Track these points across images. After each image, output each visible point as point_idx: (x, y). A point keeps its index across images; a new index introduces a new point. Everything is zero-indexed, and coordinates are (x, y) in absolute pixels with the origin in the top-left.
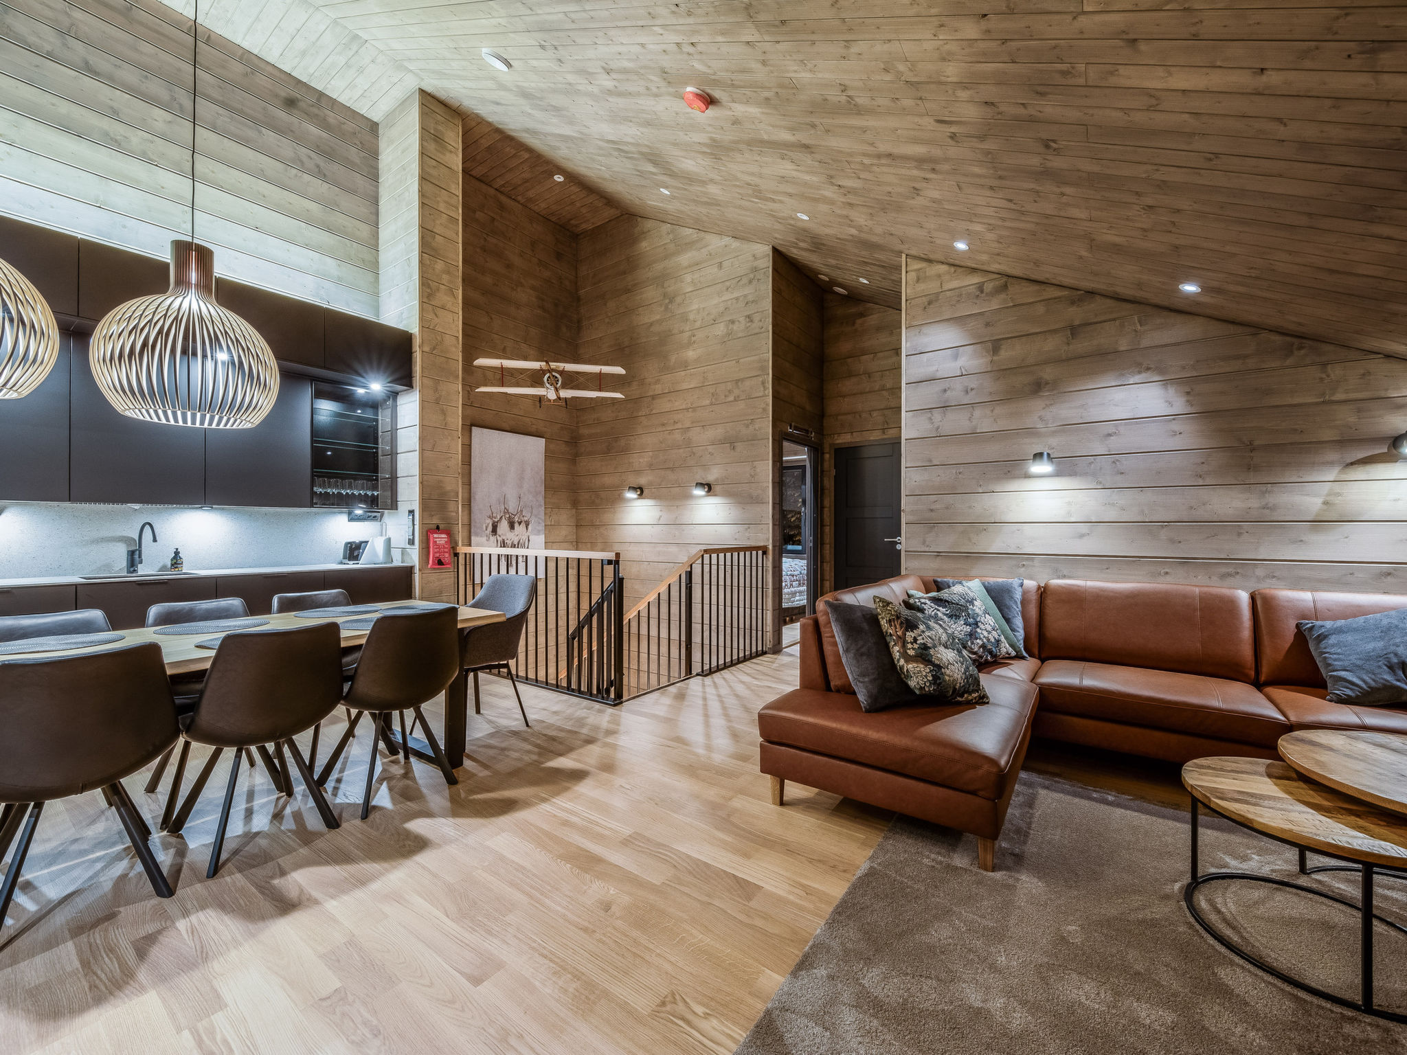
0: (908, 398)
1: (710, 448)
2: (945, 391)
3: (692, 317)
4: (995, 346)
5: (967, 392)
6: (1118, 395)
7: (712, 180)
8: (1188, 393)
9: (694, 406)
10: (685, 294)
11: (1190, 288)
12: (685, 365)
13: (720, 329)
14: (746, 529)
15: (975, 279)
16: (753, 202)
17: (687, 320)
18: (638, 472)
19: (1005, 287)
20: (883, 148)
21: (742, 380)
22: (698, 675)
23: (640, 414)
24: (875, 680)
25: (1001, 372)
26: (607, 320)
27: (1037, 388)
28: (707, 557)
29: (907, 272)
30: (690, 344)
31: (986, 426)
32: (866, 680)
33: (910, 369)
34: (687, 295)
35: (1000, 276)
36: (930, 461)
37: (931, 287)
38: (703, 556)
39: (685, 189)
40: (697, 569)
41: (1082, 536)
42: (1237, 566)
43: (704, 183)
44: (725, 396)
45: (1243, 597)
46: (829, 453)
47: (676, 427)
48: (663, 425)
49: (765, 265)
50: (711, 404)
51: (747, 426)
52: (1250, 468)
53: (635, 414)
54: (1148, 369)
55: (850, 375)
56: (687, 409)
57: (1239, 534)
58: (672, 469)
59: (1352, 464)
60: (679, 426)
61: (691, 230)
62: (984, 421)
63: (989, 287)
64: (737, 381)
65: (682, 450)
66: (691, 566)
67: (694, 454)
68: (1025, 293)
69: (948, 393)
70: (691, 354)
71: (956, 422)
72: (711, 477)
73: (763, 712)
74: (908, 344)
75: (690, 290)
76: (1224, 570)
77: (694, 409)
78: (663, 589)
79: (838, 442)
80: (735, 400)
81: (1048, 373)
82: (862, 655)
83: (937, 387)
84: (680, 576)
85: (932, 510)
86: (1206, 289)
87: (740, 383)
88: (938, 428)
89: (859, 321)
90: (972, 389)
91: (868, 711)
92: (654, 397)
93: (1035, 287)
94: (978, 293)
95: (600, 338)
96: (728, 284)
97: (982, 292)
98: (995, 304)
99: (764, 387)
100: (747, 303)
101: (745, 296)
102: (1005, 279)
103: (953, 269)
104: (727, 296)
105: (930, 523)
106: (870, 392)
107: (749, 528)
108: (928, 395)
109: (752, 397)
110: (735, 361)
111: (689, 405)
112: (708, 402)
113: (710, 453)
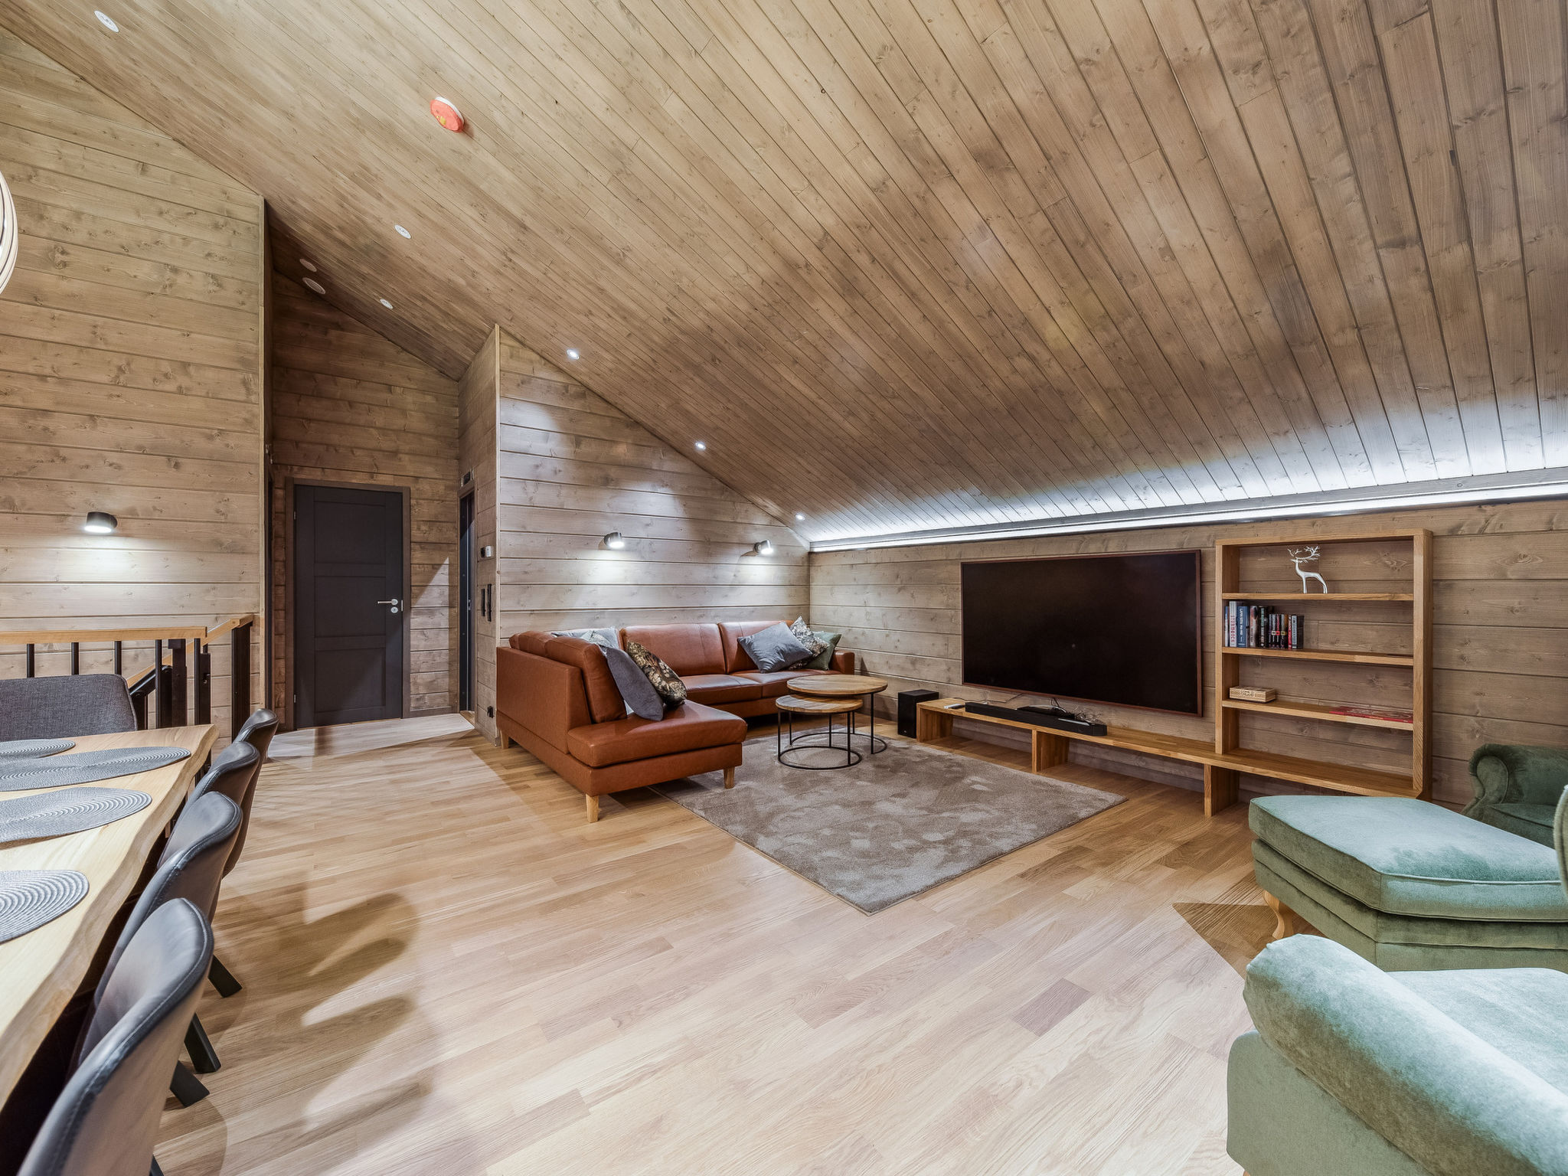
0: (503, 466)
1: (113, 457)
2: (537, 466)
4: (577, 440)
5: (555, 472)
6: (653, 498)
8: (684, 505)
9: (62, 375)
11: (701, 446)
13: (142, 270)
15: (560, 378)
19: (583, 396)
25: (581, 463)
27: (606, 482)
29: (500, 343)
30: (47, 262)
31: (570, 504)
33: (504, 438)
35: (579, 384)
36: (524, 527)
37: (526, 369)
41: (633, 594)
42: (701, 611)
44: (154, 380)
45: (715, 627)
46: (285, 488)
49: (255, 220)
50: (116, 384)
51: (210, 438)
52: (709, 555)
54: (667, 485)
55: (319, 396)
56: (41, 377)
57: (705, 592)
59: (742, 556)
60: (14, 401)
62: (570, 500)
63: (572, 390)
64: (186, 364)
65: (19, 447)
67: (64, 459)
68: (599, 407)
69: (540, 470)
71: (545, 496)
72: (114, 505)
74: (502, 413)
76: (699, 614)
77: (62, 381)
80: (180, 392)
81: (613, 472)
83: (531, 461)
85: (526, 573)
86: (709, 450)
87: (192, 370)
88: (531, 499)
90: (560, 471)
93: (604, 405)
94: (564, 391)
97: (567, 391)
98: (576, 406)
100: (209, 255)
101: (204, 243)
102: (583, 389)
103: (543, 361)
104: (158, 223)
105: (523, 584)
106: (349, 424)
107: (214, 588)
108: (521, 467)
109: (219, 396)
110: (179, 333)
111: (48, 371)
112: (105, 379)
113: (111, 465)
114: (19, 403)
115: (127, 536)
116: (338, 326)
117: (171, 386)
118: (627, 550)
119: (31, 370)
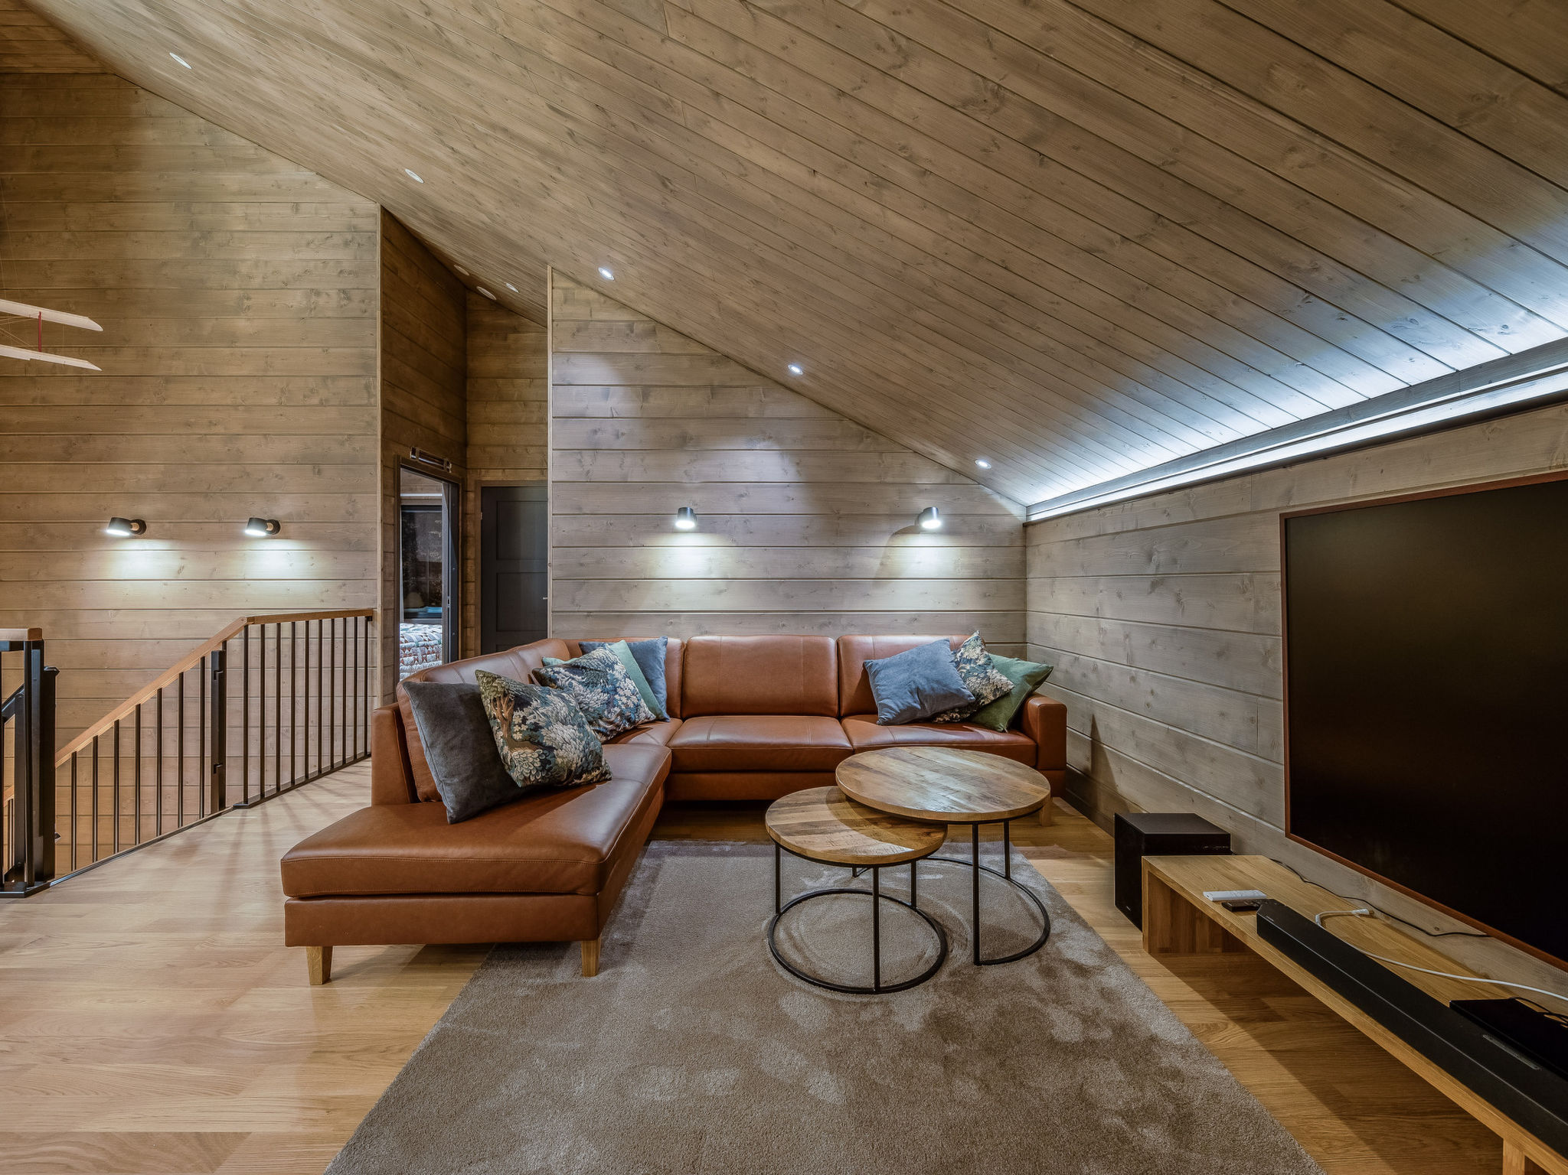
0: (555, 435)
1: (278, 469)
2: (595, 432)
3: (244, 269)
4: (645, 392)
5: (617, 436)
6: (748, 458)
7: (260, 71)
8: (798, 464)
9: (247, 403)
10: (232, 232)
11: (796, 370)
12: (231, 339)
13: (296, 299)
14: (340, 587)
15: (625, 316)
16: (336, 130)
17: (235, 273)
18: (136, 495)
19: (653, 332)
20: (496, 117)
21: (335, 378)
22: (236, 807)
23: (139, 402)
24: (467, 778)
25: (652, 421)
26: (66, 236)
27: (683, 442)
28: (254, 630)
29: (553, 288)
30: (239, 309)
31: (636, 475)
32: (456, 780)
33: (556, 402)
34: (236, 235)
35: (649, 319)
36: (580, 509)
37: (581, 312)
38: (246, 627)
39: (218, 71)
40: (235, 645)
41: (720, 592)
42: (829, 617)
43: (246, 70)
44: (305, 397)
45: (832, 642)
46: (475, 492)
47: (214, 430)
48: (188, 425)
49: (370, 228)
50: (280, 404)
51: (342, 444)
52: (838, 533)
53: (128, 401)
54: (770, 438)
55: (502, 399)
56: (236, 407)
57: (831, 589)
58: (206, 495)
59: (896, 533)
60: (220, 429)
61: (243, 140)
62: (635, 470)
63: (639, 328)
64: (325, 378)
65: (224, 468)
66: (225, 643)
67: (248, 474)
68: (673, 344)
69: (599, 435)
70: (242, 324)
71: (605, 468)
72: (278, 512)
73: (290, 856)
74: (555, 372)
75: (241, 228)
76: (821, 621)
77: (248, 408)
78: (168, 682)
79: (484, 479)
80: (321, 404)
81: (692, 428)
82: (452, 749)
83: (590, 425)
84: (203, 659)
85: (582, 565)
86: (808, 374)
87: (329, 382)
88: (588, 472)
89: (512, 337)
90: (623, 434)
91: (454, 822)
92: (168, 379)
93: (680, 340)
94: (628, 332)
95: (51, 264)
96: (310, 237)
97: (632, 332)
98: (644, 347)
99: (369, 392)
100: (341, 272)
101: (338, 262)
102: (653, 324)
103: (602, 299)
104: (307, 254)
105: (579, 580)
106: (524, 423)
107: (345, 585)
108: (577, 433)
109: (348, 403)
110: (320, 350)
111: (239, 401)
112: (273, 401)
113: (276, 476)
114: (223, 431)
115: (287, 538)
116: (515, 330)
117: (315, 401)
118: (701, 530)
119: (229, 403)
